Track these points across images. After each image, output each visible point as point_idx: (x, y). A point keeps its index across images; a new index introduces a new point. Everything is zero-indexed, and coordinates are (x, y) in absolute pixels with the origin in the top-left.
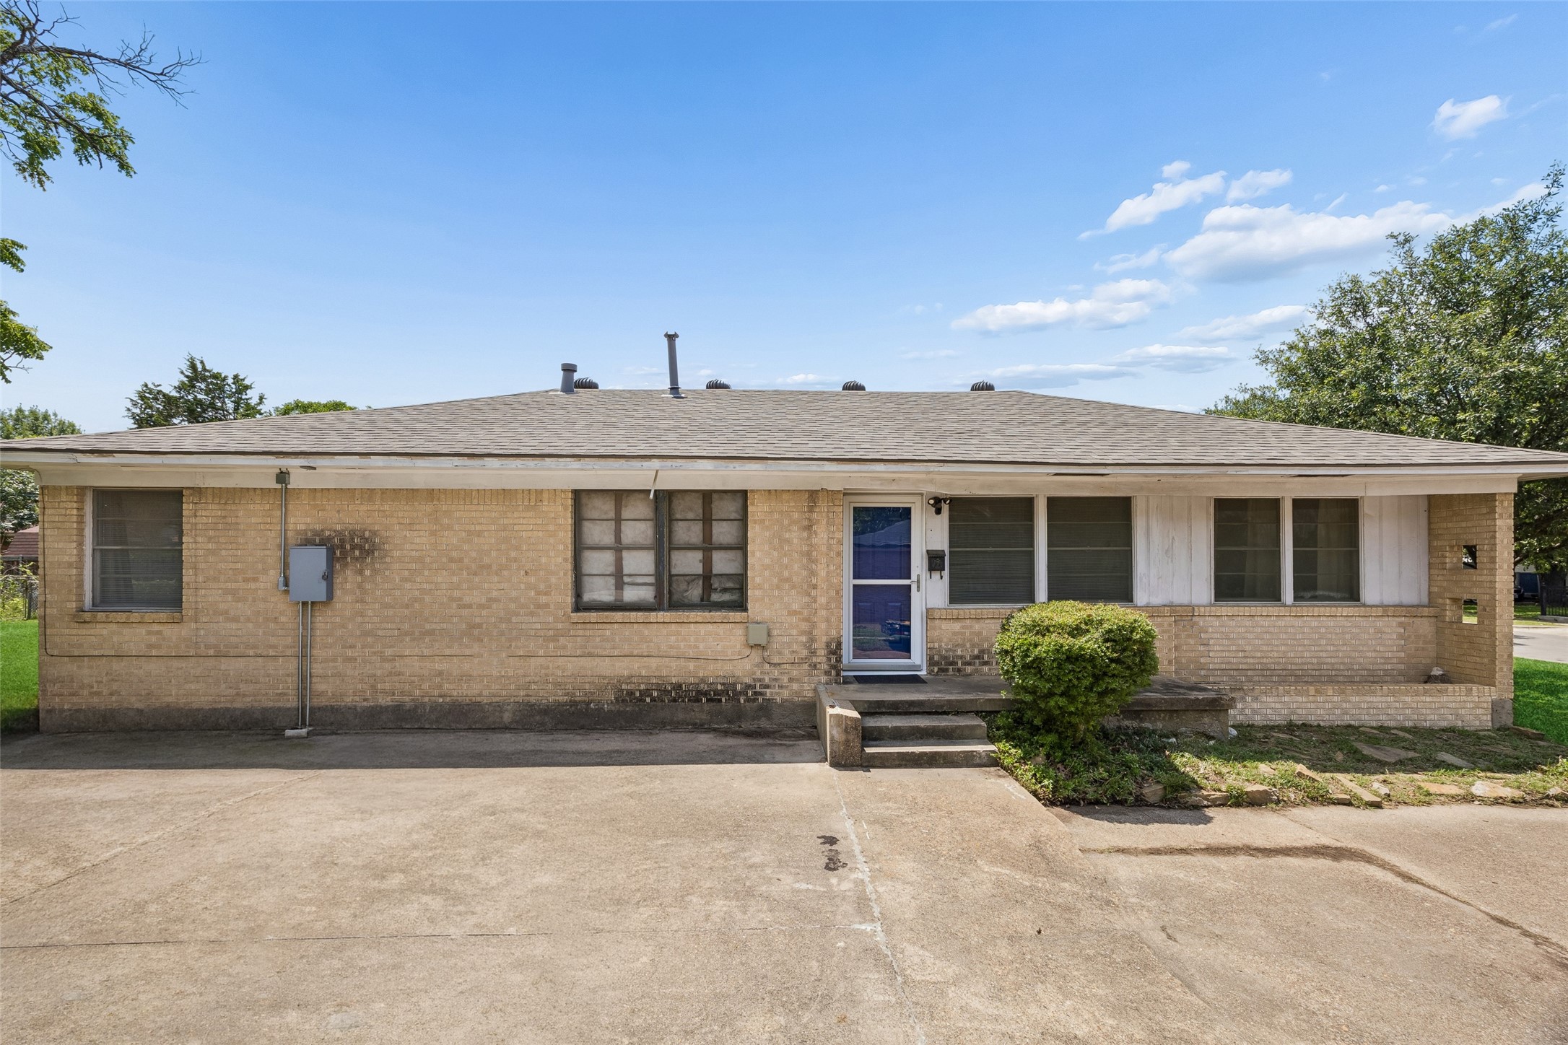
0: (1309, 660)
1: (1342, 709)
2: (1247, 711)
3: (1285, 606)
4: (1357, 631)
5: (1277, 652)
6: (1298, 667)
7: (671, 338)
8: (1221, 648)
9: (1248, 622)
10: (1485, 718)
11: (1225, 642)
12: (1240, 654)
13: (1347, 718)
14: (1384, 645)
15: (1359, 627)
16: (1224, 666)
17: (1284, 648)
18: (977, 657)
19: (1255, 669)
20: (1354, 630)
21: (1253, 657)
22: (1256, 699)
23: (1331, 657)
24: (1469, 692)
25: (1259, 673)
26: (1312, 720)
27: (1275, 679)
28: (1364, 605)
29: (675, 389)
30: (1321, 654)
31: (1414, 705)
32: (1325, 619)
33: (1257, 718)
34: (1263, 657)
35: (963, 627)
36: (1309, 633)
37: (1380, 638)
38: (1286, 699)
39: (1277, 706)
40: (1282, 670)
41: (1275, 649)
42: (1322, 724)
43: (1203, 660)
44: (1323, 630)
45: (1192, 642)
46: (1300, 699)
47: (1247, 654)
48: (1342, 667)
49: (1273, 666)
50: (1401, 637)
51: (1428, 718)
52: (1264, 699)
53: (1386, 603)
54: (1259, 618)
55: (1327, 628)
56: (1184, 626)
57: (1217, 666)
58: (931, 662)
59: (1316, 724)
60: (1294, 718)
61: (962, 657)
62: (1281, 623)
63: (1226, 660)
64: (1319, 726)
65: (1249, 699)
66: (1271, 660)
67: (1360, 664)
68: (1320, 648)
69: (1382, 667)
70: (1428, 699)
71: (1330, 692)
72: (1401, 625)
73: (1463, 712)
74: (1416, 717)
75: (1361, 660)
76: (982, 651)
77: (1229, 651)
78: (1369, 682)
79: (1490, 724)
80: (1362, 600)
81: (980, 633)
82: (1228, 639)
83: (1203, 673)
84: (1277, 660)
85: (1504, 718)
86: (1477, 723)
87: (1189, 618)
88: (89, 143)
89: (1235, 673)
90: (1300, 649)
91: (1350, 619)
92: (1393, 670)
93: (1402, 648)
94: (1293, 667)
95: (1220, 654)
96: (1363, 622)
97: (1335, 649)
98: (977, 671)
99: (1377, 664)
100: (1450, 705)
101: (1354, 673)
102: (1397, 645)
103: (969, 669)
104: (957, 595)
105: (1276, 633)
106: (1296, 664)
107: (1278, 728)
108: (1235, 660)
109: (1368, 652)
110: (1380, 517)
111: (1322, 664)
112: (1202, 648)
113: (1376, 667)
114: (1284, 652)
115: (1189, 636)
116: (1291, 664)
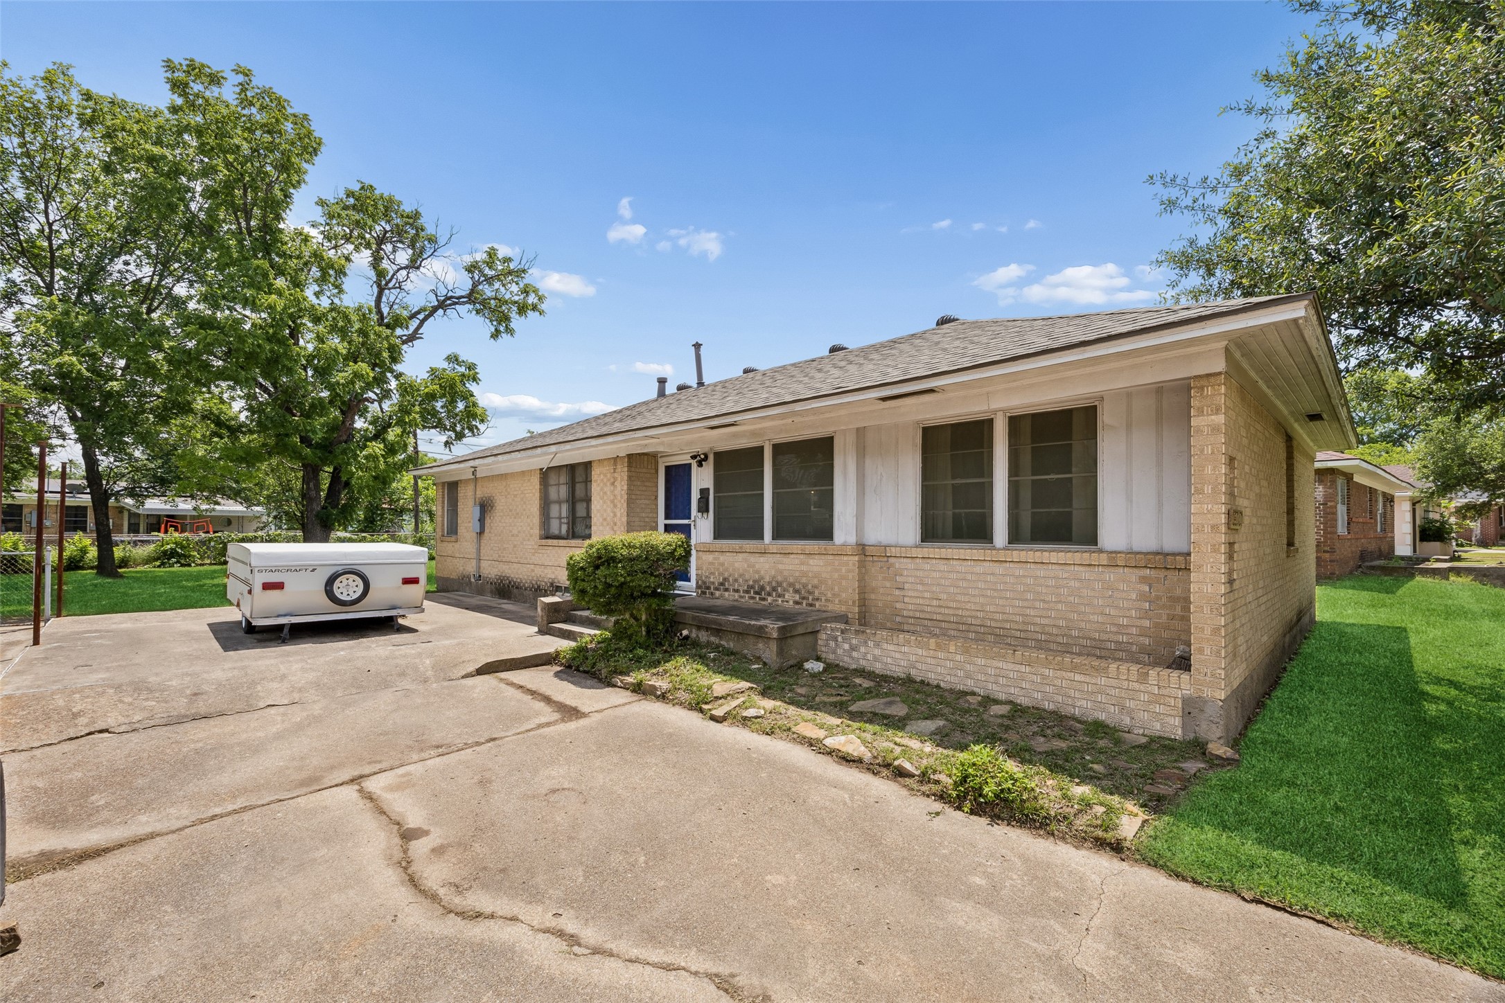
0: (1011, 617)
1: (965, 671)
2: (869, 657)
3: (994, 548)
4: (1077, 584)
5: (975, 603)
6: (999, 625)
7: (697, 346)
8: (915, 594)
9: (942, 566)
10: (1171, 721)
11: (920, 587)
12: (935, 603)
13: (970, 683)
14: (1117, 607)
15: (1080, 580)
16: (918, 615)
17: (982, 600)
18: (722, 584)
19: (949, 622)
20: (1072, 583)
21: (948, 607)
22: (877, 645)
23: (1041, 617)
24: (1143, 678)
25: (954, 626)
26: (932, 677)
27: (972, 635)
28: (1101, 551)
29: (701, 384)
30: (1028, 611)
31: (1058, 682)
32: (1033, 566)
33: (878, 665)
34: (958, 609)
35: (715, 559)
36: (1013, 584)
37: (1110, 597)
38: (906, 649)
39: (898, 655)
40: (981, 626)
41: (973, 599)
42: (942, 685)
43: (898, 605)
44: (1030, 581)
45: (888, 584)
46: (920, 652)
47: (942, 603)
48: (1055, 631)
49: (969, 621)
50: (1142, 597)
51: (1078, 704)
52: (885, 646)
53: (1136, 549)
54: (955, 562)
55: (1036, 578)
56: (881, 568)
57: (911, 614)
58: (698, 587)
59: (935, 683)
60: (913, 672)
61: (713, 583)
62: (979, 568)
63: (920, 608)
64: (938, 686)
65: (871, 644)
66: (968, 613)
67: (1080, 630)
68: (1026, 604)
69: (1115, 638)
70: (1078, 677)
71: (952, 649)
72: (1143, 580)
73: (1132, 704)
74: (1060, 699)
75: (1083, 625)
76: (725, 579)
77: (923, 598)
78: (1094, 655)
79: (1180, 732)
80: (1099, 545)
81: (723, 564)
82: (923, 584)
83: (898, 619)
84: (974, 613)
85: (1204, 726)
86: (1158, 726)
87: (885, 559)
88: (522, 309)
89: (929, 623)
90: (1001, 602)
91: (1067, 568)
92: (1132, 644)
93: (1145, 615)
94: (993, 624)
95: (914, 601)
96: (1084, 573)
97: (1046, 606)
98: (722, 596)
99: (1107, 632)
100: (1112, 692)
101: (1070, 641)
102: (1136, 609)
103: (717, 593)
104: (719, 534)
105: (974, 581)
106: (996, 620)
107: (896, 680)
108: (929, 609)
109: (1094, 614)
110: (1129, 427)
111: (1028, 623)
112: (897, 592)
113: (1105, 637)
114: (982, 605)
115: (885, 579)
116: (991, 620)
